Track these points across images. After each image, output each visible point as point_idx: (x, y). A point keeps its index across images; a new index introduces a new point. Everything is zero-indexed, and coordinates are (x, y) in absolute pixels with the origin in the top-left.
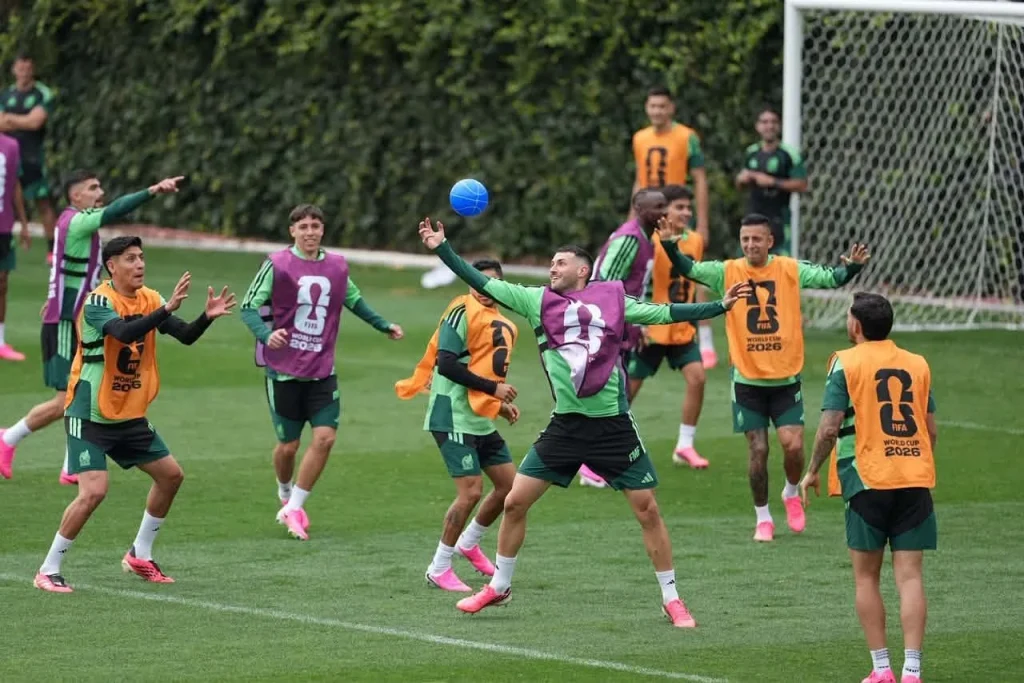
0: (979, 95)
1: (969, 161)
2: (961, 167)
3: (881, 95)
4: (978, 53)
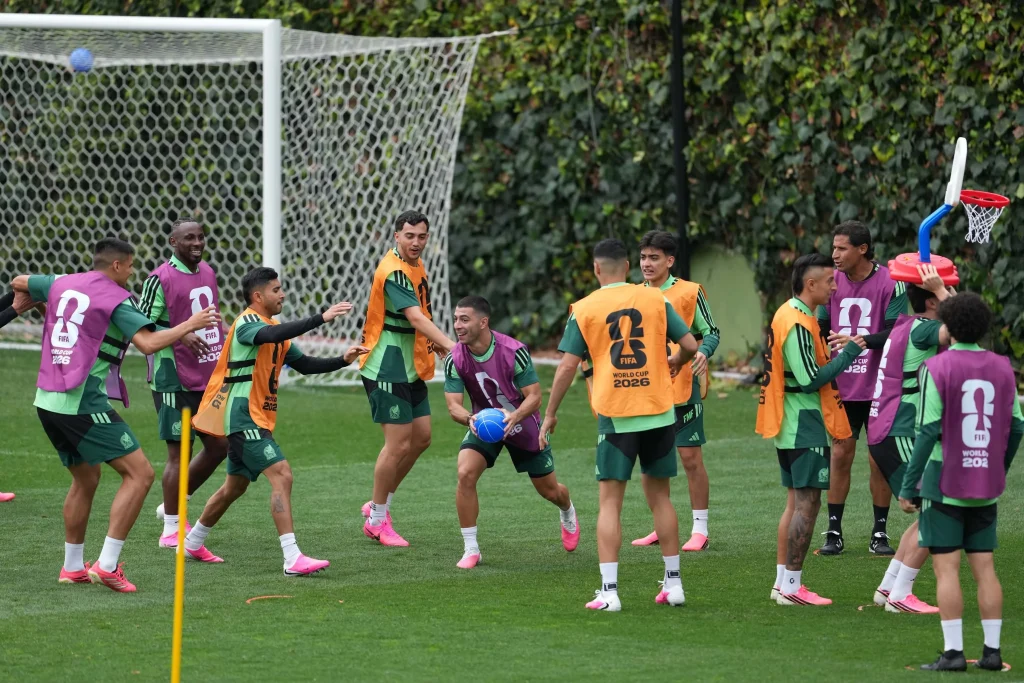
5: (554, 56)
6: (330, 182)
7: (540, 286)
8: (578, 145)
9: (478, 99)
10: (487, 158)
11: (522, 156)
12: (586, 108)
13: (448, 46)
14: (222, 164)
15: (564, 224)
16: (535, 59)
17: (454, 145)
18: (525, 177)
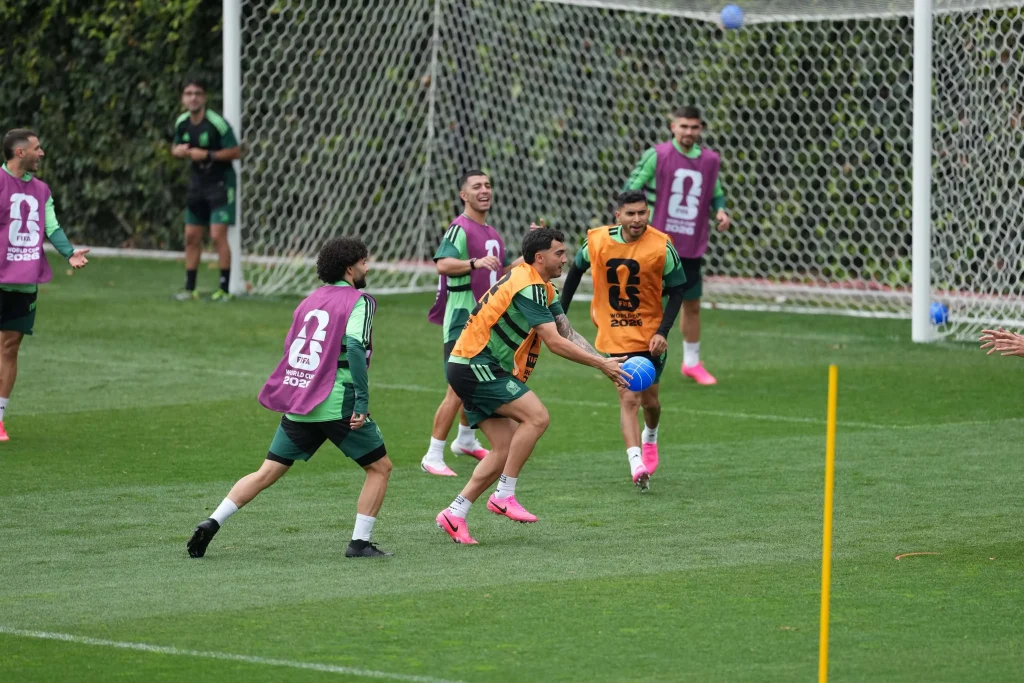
0: (418, 60)
1: (409, 126)
2: (402, 131)
3: (321, 61)
4: (416, 19)
6: (981, 136)
14: (872, 120)
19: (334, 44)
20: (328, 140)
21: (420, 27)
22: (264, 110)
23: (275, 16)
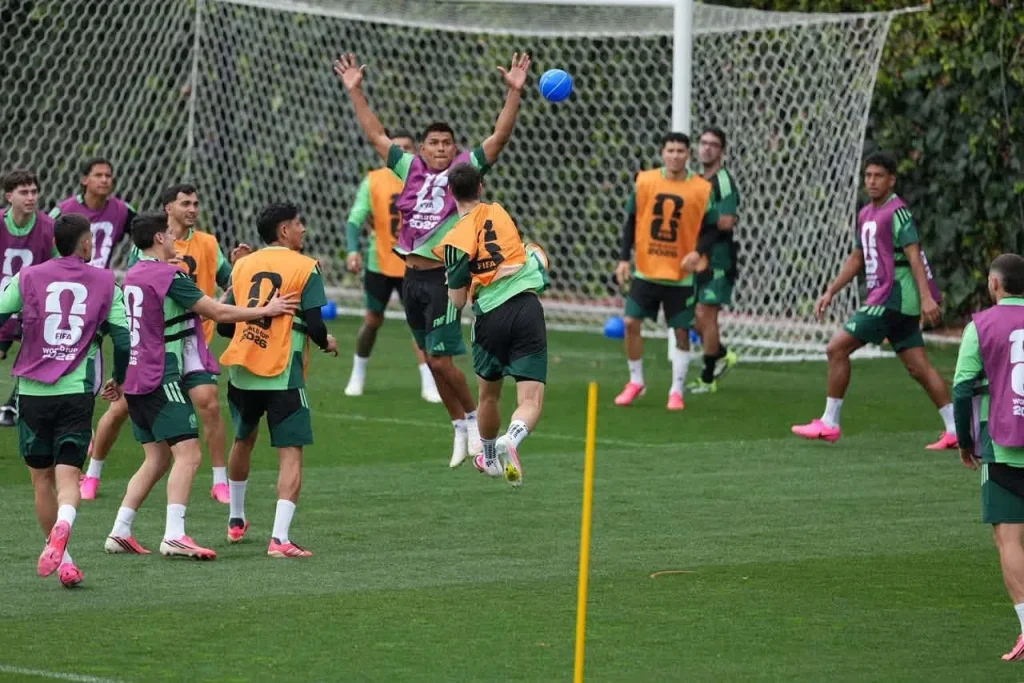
0: (178, 69)
1: (168, 135)
2: (161, 141)
3: (80, 68)
4: (177, 28)
5: (966, 33)
6: (738, 157)
7: (949, 264)
8: (989, 123)
9: (889, 75)
10: (897, 134)
11: (933, 133)
12: (998, 86)
13: (860, 22)
14: (631, 138)
15: (974, 201)
16: (947, 36)
17: (864, 122)
18: (936, 154)
19: (94, 51)
20: (85, 148)
21: (180, 37)
22: (22, 116)
23: (34, 23)
